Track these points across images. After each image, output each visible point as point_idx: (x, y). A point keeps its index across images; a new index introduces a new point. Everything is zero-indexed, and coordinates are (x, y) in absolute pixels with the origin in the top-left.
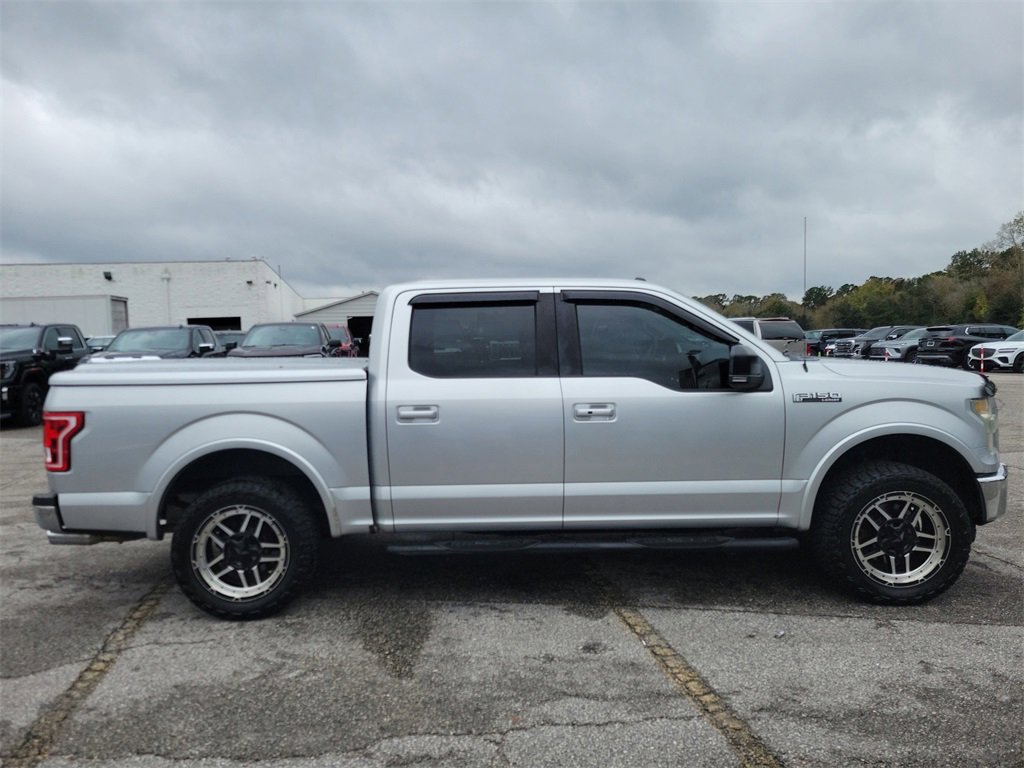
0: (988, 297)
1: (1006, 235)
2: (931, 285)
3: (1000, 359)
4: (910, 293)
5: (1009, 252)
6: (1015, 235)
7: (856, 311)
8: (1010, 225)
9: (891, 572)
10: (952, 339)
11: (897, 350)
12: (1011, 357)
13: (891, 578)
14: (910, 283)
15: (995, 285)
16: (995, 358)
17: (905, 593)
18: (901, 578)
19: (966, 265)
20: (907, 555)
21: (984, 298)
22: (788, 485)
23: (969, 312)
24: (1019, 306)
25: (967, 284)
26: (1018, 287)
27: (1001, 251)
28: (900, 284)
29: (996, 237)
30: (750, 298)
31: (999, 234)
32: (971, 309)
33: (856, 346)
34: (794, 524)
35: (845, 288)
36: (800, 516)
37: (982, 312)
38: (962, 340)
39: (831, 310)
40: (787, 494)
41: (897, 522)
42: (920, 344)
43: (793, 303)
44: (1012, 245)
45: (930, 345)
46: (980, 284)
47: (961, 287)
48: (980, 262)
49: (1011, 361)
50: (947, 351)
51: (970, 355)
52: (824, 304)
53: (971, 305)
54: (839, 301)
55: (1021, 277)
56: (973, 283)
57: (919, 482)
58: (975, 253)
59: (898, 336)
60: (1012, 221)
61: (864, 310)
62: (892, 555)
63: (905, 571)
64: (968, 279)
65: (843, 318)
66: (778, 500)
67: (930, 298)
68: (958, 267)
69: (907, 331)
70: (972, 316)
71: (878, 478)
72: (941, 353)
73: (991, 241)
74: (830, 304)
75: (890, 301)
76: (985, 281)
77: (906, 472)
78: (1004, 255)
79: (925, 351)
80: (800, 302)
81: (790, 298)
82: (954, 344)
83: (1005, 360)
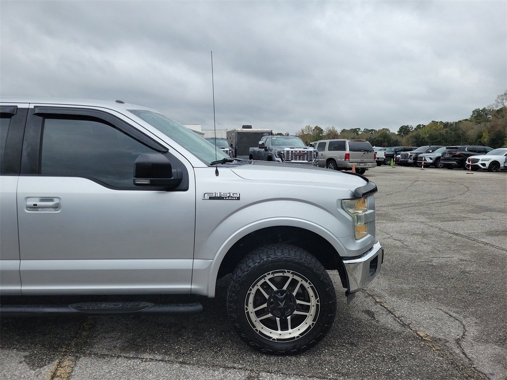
0: (489, 132)
1: (499, 101)
2: (461, 126)
3: (482, 164)
4: (451, 129)
5: (501, 110)
6: (504, 101)
7: (424, 138)
8: (502, 96)
9: (277, 330)
10: (458, 153)
11: (431, 159)
12: (487, 164)
13: (275, 335)
14: (451, 125)
15: (492, 127)
16: (479, 164)
17: (285, 346)
18: (284, 334)
19: (479, 116)
20: (289, 318)
21: (487, 133)
22: (198, 263)
23: (479, 140)
24: (504, 137)
25: (479, 125)
26: (504, 127)
27: (497, 109)
28: (446, 125)
29: (494, 102)
30: (372, 130)
31: (496, 100)
32: (480, 138)
33: (411, 156)
34: (205, 292)
35: (419, 126)
36: (207, 286)
37: (485, 140)
38: (464, 154)
39: (410, 137)
40: (197, 270)
41: (282, 292)
42: (442, 156)
43: (394, 134)
44: (502, 106)
45: (447, 156)
46: (485, 126)
47: (476, 127)
48: (486, 114)
49: (487, 165)
50: (455, 159)
51: (467, 162)
52: (407, 134)
53: (480, 136)
54: (415, 133)
55: (506, 123)
56: (482, 125)
57: (295, 263)
58: (484, 110)
59: (433, 151)
60: (503, 94)
61: (427, 138)
62: (278, 317)
63: (287, 329)
64: (479, 123)
65: (416, 142)
66: (190, 275)
67: (461, 132)
68: (475, 117)
69: (437, 148)
70: (480, 141)
71: (265, 259)
72: (453, 160)
73: (492, 104)
74: (410, 134)
75: (440, 134)
76: (488, 124)
77: (286, 255)
78: (498, 111)
79: (444, 159)
80: (397, 133)
81: (392, 131)
82: (459, 156)
83: (484, 165)
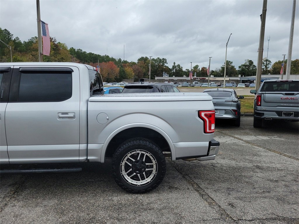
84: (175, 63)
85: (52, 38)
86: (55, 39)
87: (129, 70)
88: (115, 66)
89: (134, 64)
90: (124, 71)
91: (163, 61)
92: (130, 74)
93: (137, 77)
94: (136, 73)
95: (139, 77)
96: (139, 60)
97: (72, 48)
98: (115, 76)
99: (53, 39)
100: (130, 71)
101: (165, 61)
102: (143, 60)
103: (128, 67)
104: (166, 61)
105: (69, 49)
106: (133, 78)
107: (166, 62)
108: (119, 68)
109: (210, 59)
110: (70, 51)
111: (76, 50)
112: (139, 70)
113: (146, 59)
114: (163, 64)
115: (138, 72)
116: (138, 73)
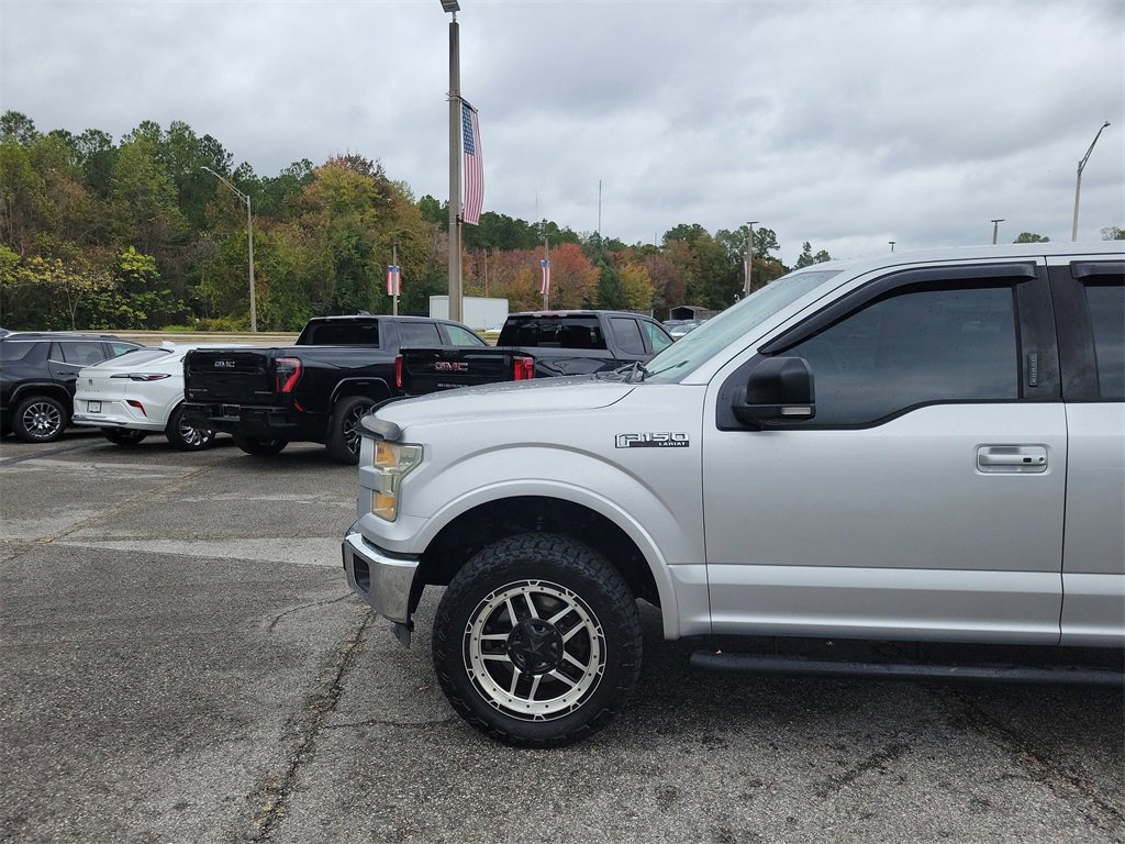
84: (808, 247)
85: (368, 162)
86: (379, 167)
87: (634, 276)
88: (583, 259)
89: (649, 250)
90: (613, 280)
91: (762, 242)
92: (638, 291)
93: (662, 302)
94: (659, 288)
95: (669, 301)
96: (669, 236)
97: (429, 197)
98: (585, 299)
99: (371, 165)
100: (638, 280)
101: (768, 239)
102: (686, 237)
103: (630, 265)
104: (773, 239)
105: (417, 200)
106: (648, 305)
107: (773, 244)
108: (597, 269)
109: (996, 227)
110: (422, 209)
111: (442, 202)
112: (670, 275)
113: (697, 231)
114: (760, 250)
115: (666, 282)
116: (664, 287)
